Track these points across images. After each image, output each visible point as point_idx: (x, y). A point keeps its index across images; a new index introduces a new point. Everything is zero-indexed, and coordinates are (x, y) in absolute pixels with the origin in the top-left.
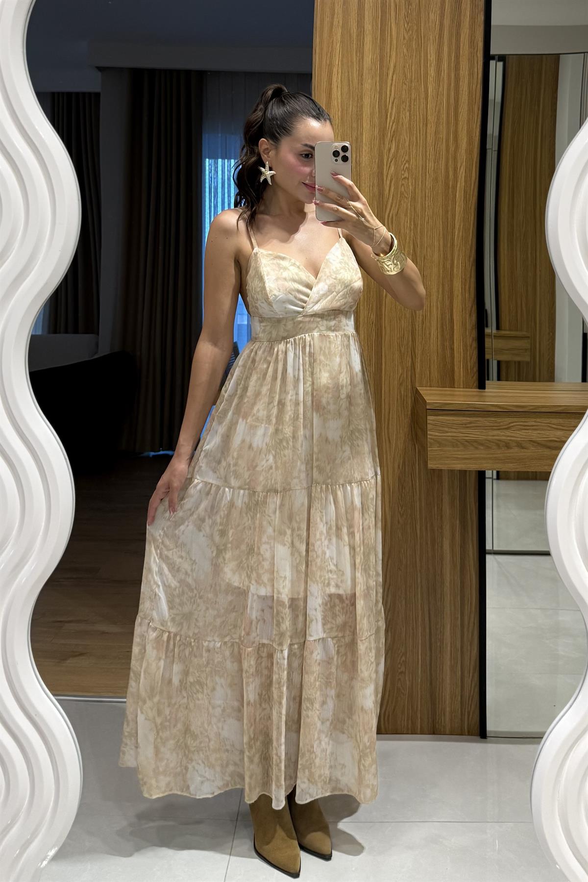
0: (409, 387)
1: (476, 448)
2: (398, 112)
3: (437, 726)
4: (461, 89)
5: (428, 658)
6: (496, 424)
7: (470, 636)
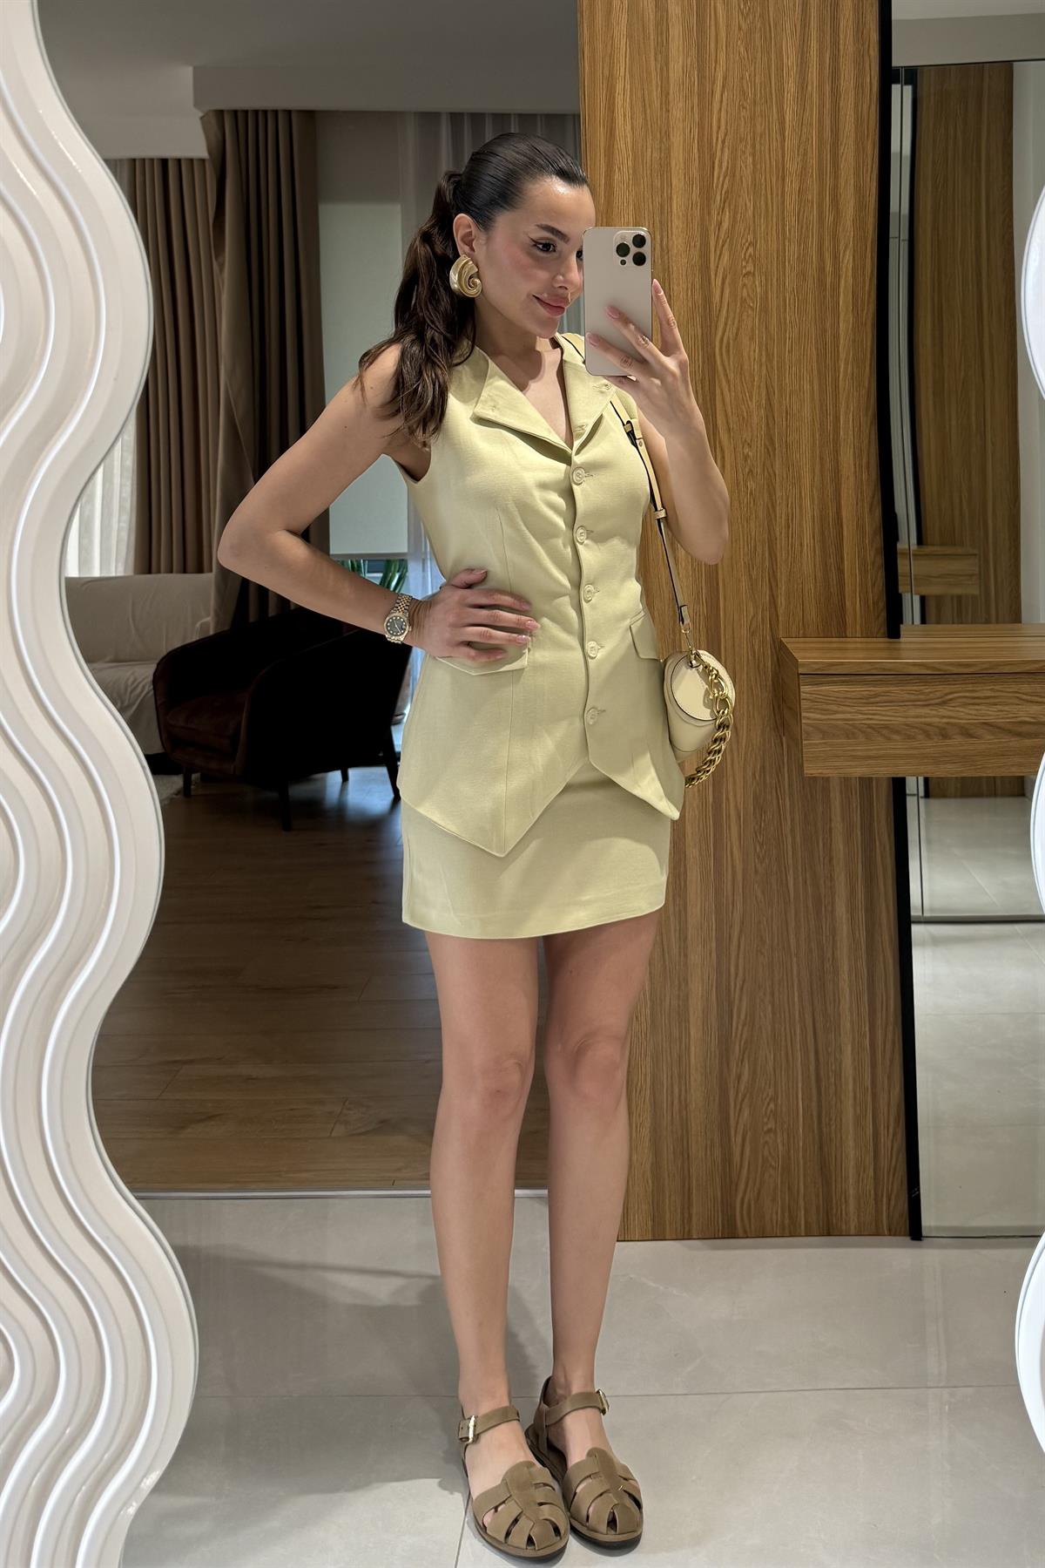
0: (768, 638)
1: (889, 739)
2: (734, 158)
3: (834, 1221)
4: (842, 113)
5: (814, 1105)
6: (922, 697)
7: (888, 1063)
